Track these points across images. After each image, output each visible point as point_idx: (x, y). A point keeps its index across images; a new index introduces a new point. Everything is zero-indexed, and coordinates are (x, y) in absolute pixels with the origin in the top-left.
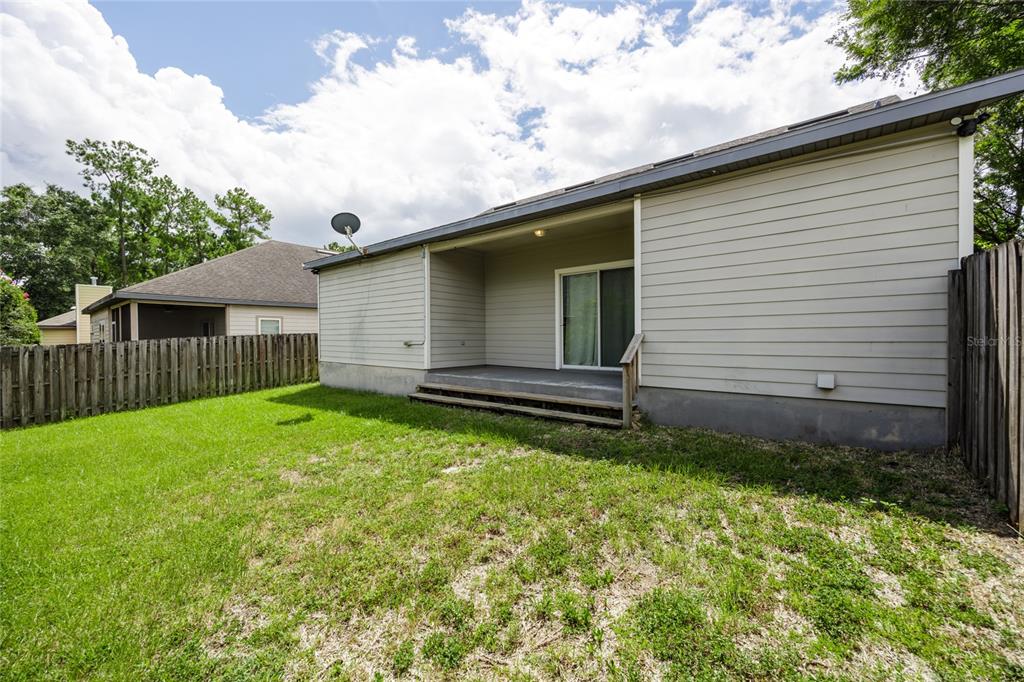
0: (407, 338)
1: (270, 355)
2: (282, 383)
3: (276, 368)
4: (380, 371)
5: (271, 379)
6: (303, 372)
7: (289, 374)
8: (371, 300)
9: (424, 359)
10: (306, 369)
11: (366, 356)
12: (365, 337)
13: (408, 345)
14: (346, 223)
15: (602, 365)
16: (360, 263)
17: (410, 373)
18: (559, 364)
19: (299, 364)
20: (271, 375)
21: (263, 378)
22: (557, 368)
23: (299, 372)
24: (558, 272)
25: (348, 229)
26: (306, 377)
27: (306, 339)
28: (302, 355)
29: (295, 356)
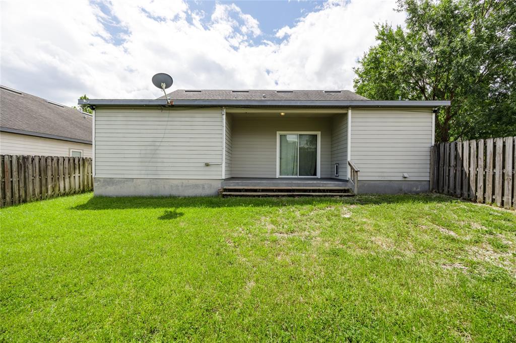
0: (207, 161)
1: (15, 174)
2: (28, 199)
3: (22, 185)
4: (175, 182)
5: (17, 195)
6: (47, 189)
7: (34, 190)
8: (166, 135)
9: (222, 173)
10: (50, 186)
11: (159, 172)
12: (159, 160)
13: (207, 165)
14: (162, 80)
15: (299, 175)
16: (162, 109)
17: (207, 182)
18: (278, 176)
19: (44, 182)
20: (17, 192)
21: (9, 194)
22: (277, 177)
23: (44, 189)
24: (278, 133)
25: (164, 85)
26: (50, 192)
27: (49, 161)
28: (46, 174)
29: (40, 175)
